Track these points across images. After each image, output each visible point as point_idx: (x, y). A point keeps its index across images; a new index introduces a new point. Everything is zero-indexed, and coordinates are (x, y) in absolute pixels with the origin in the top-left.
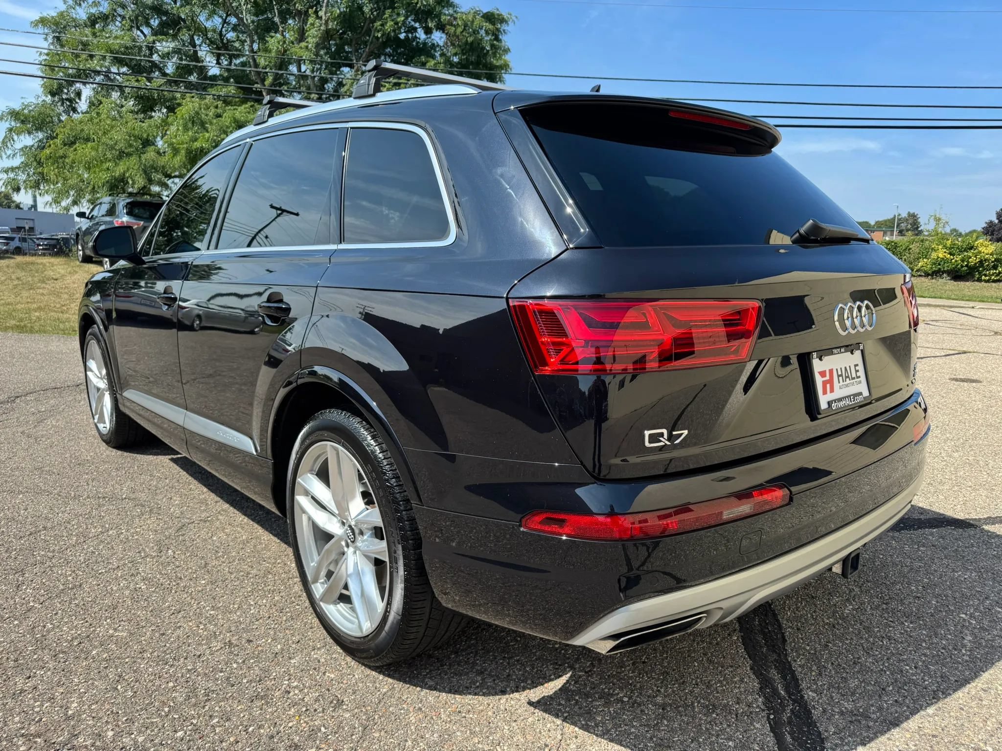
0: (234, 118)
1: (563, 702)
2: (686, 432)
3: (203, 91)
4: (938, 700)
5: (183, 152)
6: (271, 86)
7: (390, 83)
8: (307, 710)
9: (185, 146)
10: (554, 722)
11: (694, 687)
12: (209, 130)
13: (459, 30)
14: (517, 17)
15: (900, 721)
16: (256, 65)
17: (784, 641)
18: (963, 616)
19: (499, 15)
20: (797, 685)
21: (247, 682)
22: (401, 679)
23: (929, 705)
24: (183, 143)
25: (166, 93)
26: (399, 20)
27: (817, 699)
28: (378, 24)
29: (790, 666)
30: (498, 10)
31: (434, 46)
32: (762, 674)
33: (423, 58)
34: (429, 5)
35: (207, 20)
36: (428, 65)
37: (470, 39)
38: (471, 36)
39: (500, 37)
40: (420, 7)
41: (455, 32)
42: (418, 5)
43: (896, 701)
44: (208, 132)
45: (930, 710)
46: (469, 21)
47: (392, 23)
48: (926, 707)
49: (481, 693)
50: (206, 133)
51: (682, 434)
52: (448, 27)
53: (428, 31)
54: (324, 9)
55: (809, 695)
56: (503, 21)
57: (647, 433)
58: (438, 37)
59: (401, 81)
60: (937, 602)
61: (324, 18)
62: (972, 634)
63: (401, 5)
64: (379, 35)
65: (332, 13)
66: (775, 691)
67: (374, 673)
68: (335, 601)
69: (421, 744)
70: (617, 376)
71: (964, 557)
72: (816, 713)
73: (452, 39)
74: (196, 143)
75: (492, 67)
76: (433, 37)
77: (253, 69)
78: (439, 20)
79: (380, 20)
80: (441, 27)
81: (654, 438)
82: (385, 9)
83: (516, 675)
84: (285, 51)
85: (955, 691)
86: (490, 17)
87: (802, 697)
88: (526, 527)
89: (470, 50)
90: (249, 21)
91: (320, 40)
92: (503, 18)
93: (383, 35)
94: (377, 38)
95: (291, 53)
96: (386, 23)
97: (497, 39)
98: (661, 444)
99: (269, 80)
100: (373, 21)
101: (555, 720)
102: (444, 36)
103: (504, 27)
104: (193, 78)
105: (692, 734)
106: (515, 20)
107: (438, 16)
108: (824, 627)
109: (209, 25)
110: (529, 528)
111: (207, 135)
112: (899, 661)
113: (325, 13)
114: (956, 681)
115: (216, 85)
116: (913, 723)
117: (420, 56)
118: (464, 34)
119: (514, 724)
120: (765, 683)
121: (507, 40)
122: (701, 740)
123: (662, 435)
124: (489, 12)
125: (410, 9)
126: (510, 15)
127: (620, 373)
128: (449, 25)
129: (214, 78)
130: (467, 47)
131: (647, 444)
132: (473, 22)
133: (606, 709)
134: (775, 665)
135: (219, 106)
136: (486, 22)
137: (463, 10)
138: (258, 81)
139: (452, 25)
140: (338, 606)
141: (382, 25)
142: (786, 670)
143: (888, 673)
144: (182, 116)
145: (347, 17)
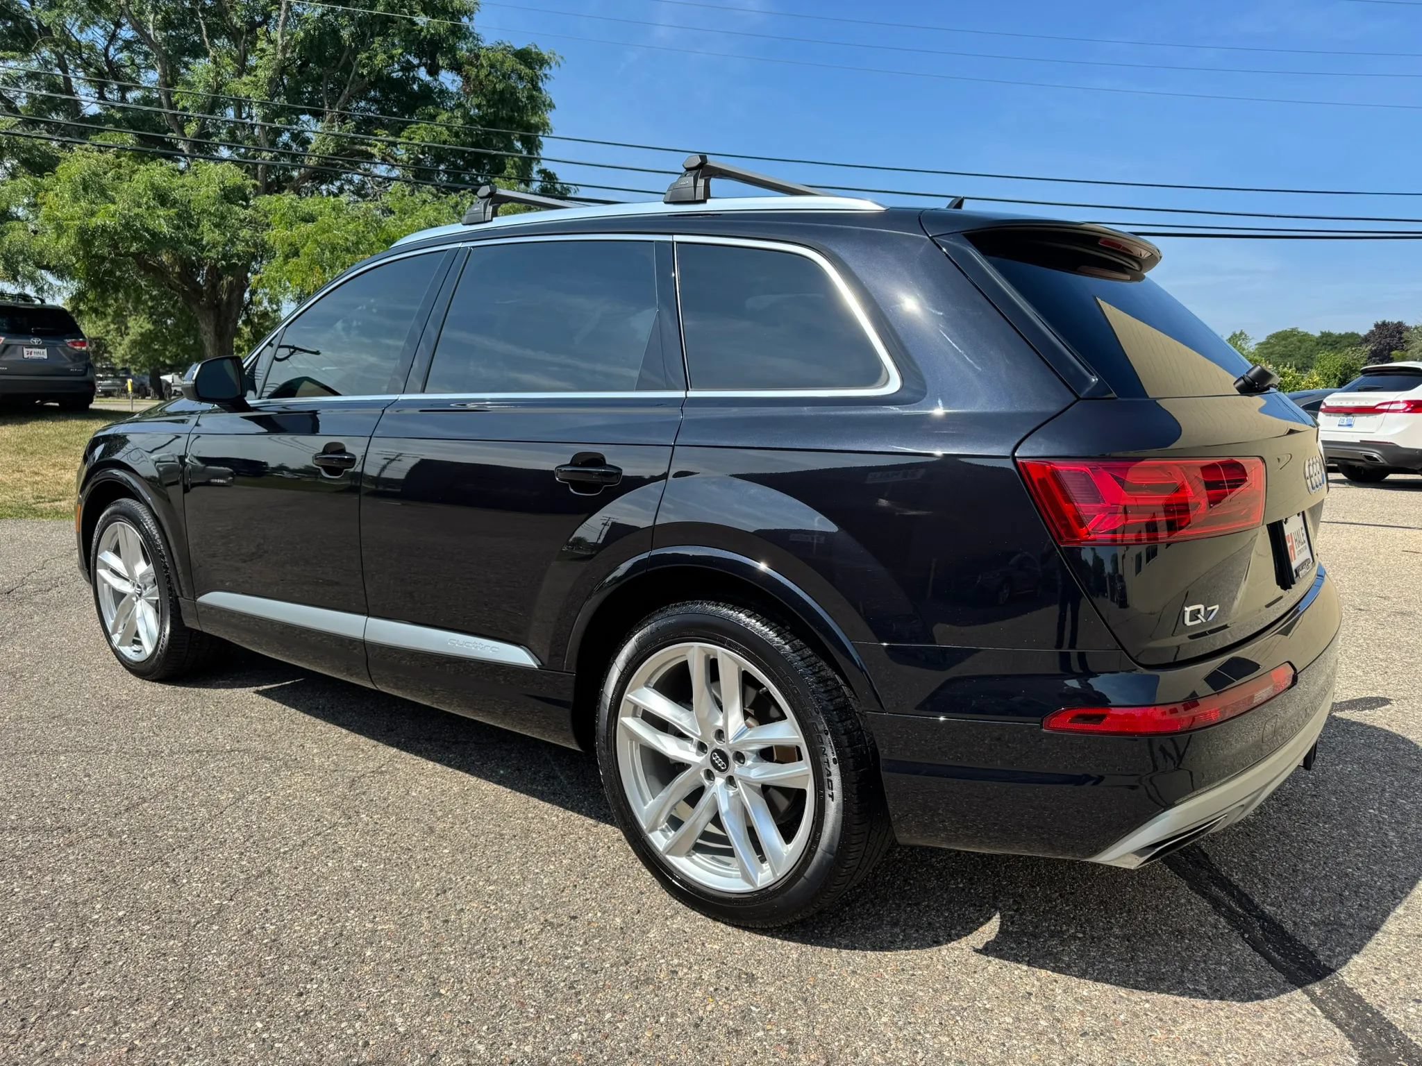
0: (152, 184)
1: (1013, 945)
2: (1217, 607)
3: (80, 138)
4: (1401, 899)
5: (71, 232)
6: (195, 138)
7: (383, 141)
8: (716, 990)
9: (78, 222)
10: (1018, 968)
11: (1145, 915)
12: (117, 199)
13: (483, 73)
14: (562, 58)
15: (1376, 925)
16: (172, 106)
17: (1206, 856)
18: (1372, 811)
19: (538, 54)
20: (1251, 902)
21: (612, 966)
22: (804, 940)
23: (1395, 906)
24: (72, 219)
25: (22, 140)
26: (394, 52)
27: (1279, 912)
28: (363, 56)
29: (1230, 881)
30: (536, 47)
31: (443, 92)
32: (1205, 893)
33: (431, 109)
34: (439, 35)
35: (81, 30)
36: (439, 119)
37: (499, 87)
38: (500, 81)
39: (540, 84)
40: (425, 37)
41: (477, 76)
42: (423, 34)
43: (1360, 905)
44: (114, 203)
45: (1400, 910)
46: (498, 61)
47: (384, 56)
48: (1394, 908)
49: (912, 947)
50: (109, 205)
51: (1213, 610)
52: (467, 67)
53: (433, 71)
54: (280, 29)
55: (1269, 909)
56: (542, 62)
57: (1188, 610)
58: (449, 80)
59: (399, 140)
60: (1337, 799)
61: (280, 42)
62: (1393, 829)
63: (397, 32)
64: (365, 72)
65: (292, 35)
66: (1229, 909)
67: (765, 938)
68: (689, 852)
69: (886, 1010)
70: (1131, 547)
71: (1334, 749)
72: (1288, 927)
73: (474, 86)
74: (94, 220)
75: (530, 127)
76: (441, 78)
77: (166, 110)
78: (454, 56)
79: (366, 52)
80: (456, 67)
81: (1194, 616)
82: (372, 36)
83: (939, 922)
84: (220, 86)
85: (1411, 888)
86: (524, 56)
87: (1263, 912)
88: (1048, 727)
89: (499, 100)
90: (159, 39)
91: (275, 74)
92: (543, 59)
93: (369, 73)
94: (362, 76)
95: (230, 91)
96: (376, 55)
97: (536, 87)
98: (1199, 621)
99: (191, 129)
100: (356, 52)
101: (1019, 966)
102: (458, 79)
103: (546, 70)
104: (59, 118)
105: (1177, 964)
106: (560, 60)
107: (452, 49)
108: (1237, 836)
109: (84, 38)
110: (1053, 729)
111: (112, 207)
112: (1338, 864)
113: (282, 36)
114: (1406, 879)
115: (103, 130)
116: (1391, 925)
117: (426, 106)
118: (491, 78)
119: (976, 976)
120: (1216, 904)
121: (550, 89)
122: (1191, 968)
123: (1199, 611)
124: (524, 50)
125: (411, 38)
126: (554, 54)
127: (1133, 544)
128: (469, 65)
129: (95, 119)
130: (496, 97)
131: (1188, 623)
132: (503, 63)
133: (1066, 948)
134: (1213, 882)
135: (123, 164)
136: (521, 64)
137: (487, 44)
138: (175, 128)
139: (471, 64)
140: (694, 857)
141: (369, 58)
142: (1226, 884)
143: (1334, 877)
144: (69, 177)
145: (316, 42)
